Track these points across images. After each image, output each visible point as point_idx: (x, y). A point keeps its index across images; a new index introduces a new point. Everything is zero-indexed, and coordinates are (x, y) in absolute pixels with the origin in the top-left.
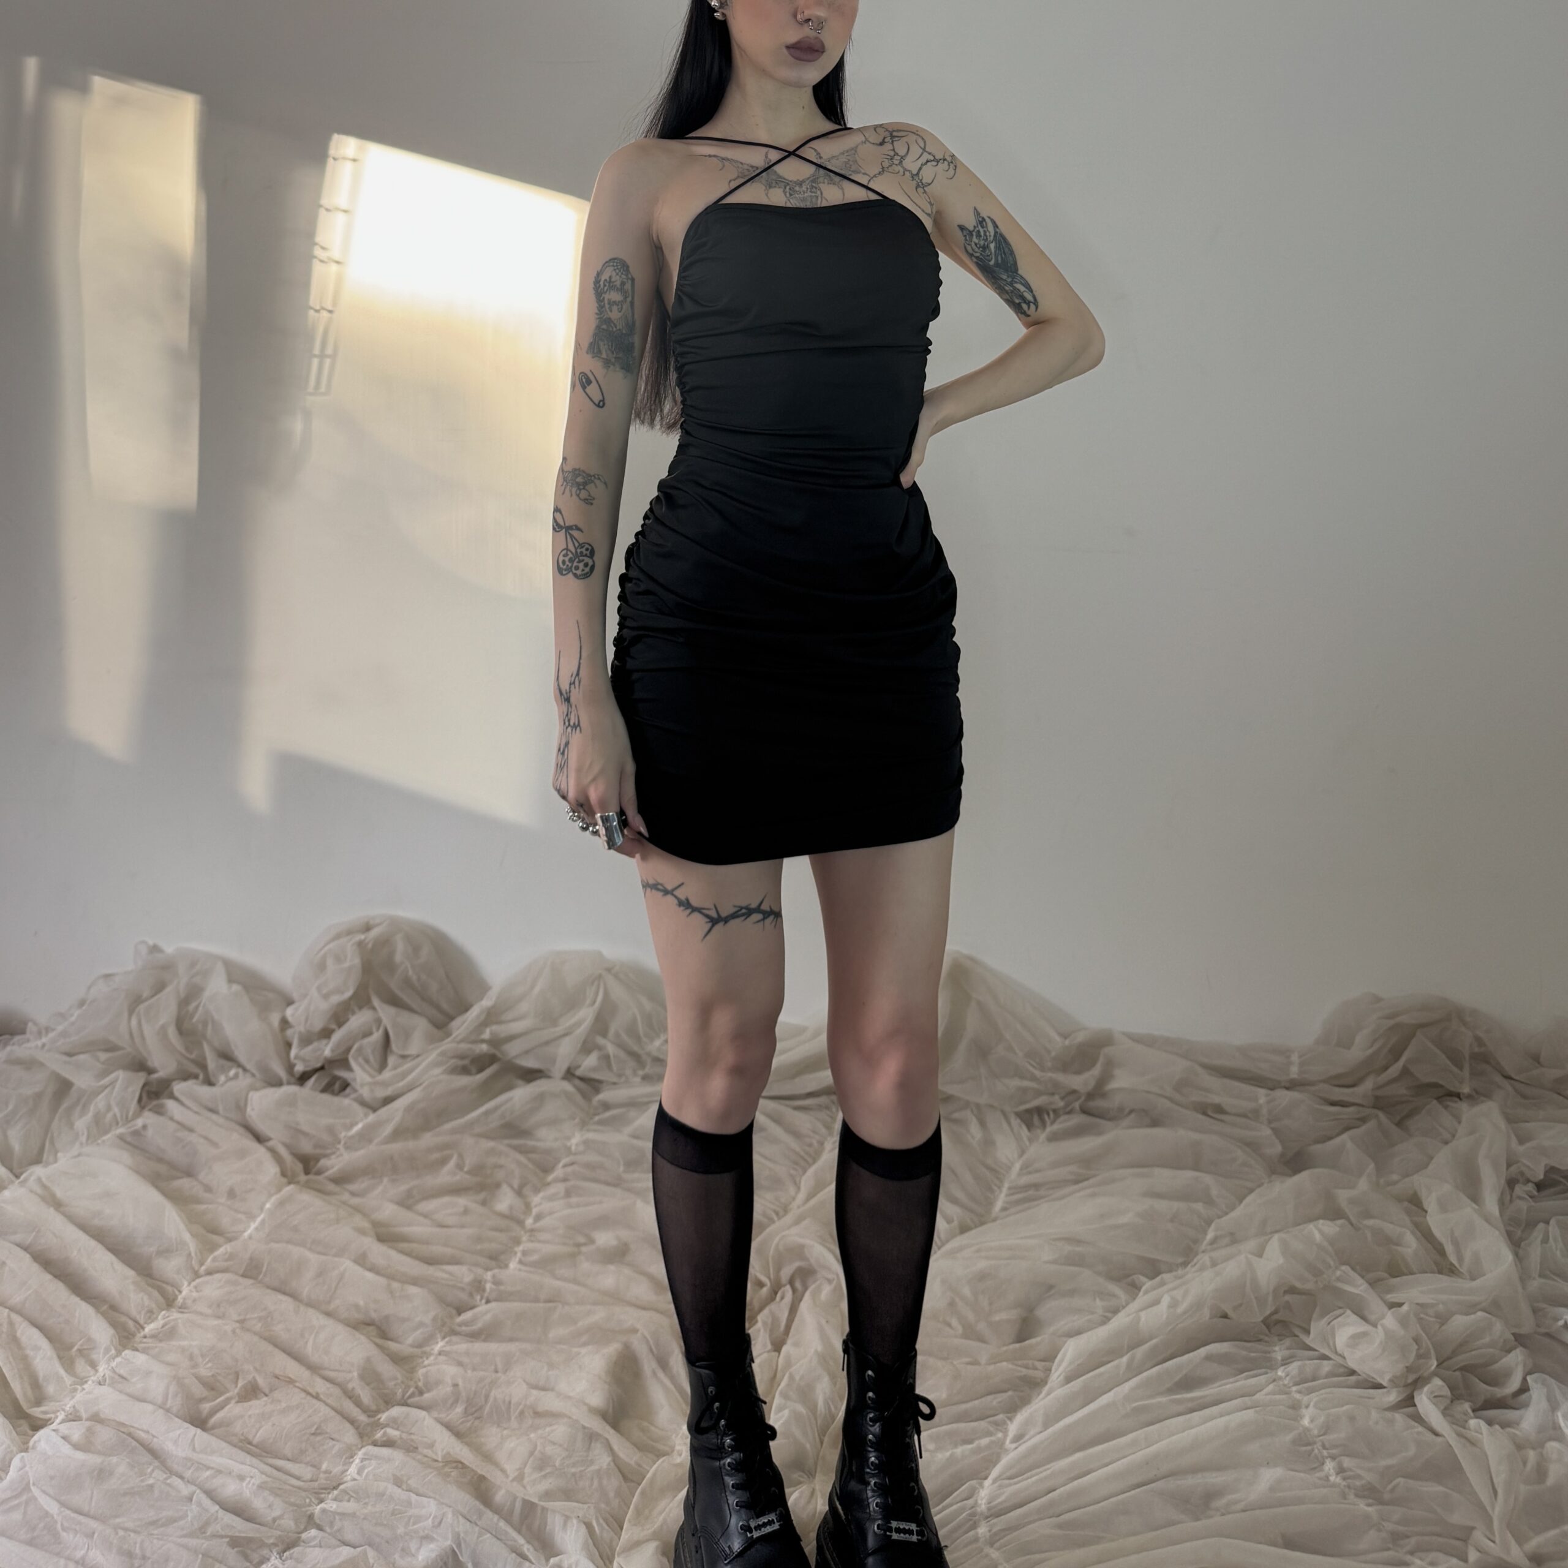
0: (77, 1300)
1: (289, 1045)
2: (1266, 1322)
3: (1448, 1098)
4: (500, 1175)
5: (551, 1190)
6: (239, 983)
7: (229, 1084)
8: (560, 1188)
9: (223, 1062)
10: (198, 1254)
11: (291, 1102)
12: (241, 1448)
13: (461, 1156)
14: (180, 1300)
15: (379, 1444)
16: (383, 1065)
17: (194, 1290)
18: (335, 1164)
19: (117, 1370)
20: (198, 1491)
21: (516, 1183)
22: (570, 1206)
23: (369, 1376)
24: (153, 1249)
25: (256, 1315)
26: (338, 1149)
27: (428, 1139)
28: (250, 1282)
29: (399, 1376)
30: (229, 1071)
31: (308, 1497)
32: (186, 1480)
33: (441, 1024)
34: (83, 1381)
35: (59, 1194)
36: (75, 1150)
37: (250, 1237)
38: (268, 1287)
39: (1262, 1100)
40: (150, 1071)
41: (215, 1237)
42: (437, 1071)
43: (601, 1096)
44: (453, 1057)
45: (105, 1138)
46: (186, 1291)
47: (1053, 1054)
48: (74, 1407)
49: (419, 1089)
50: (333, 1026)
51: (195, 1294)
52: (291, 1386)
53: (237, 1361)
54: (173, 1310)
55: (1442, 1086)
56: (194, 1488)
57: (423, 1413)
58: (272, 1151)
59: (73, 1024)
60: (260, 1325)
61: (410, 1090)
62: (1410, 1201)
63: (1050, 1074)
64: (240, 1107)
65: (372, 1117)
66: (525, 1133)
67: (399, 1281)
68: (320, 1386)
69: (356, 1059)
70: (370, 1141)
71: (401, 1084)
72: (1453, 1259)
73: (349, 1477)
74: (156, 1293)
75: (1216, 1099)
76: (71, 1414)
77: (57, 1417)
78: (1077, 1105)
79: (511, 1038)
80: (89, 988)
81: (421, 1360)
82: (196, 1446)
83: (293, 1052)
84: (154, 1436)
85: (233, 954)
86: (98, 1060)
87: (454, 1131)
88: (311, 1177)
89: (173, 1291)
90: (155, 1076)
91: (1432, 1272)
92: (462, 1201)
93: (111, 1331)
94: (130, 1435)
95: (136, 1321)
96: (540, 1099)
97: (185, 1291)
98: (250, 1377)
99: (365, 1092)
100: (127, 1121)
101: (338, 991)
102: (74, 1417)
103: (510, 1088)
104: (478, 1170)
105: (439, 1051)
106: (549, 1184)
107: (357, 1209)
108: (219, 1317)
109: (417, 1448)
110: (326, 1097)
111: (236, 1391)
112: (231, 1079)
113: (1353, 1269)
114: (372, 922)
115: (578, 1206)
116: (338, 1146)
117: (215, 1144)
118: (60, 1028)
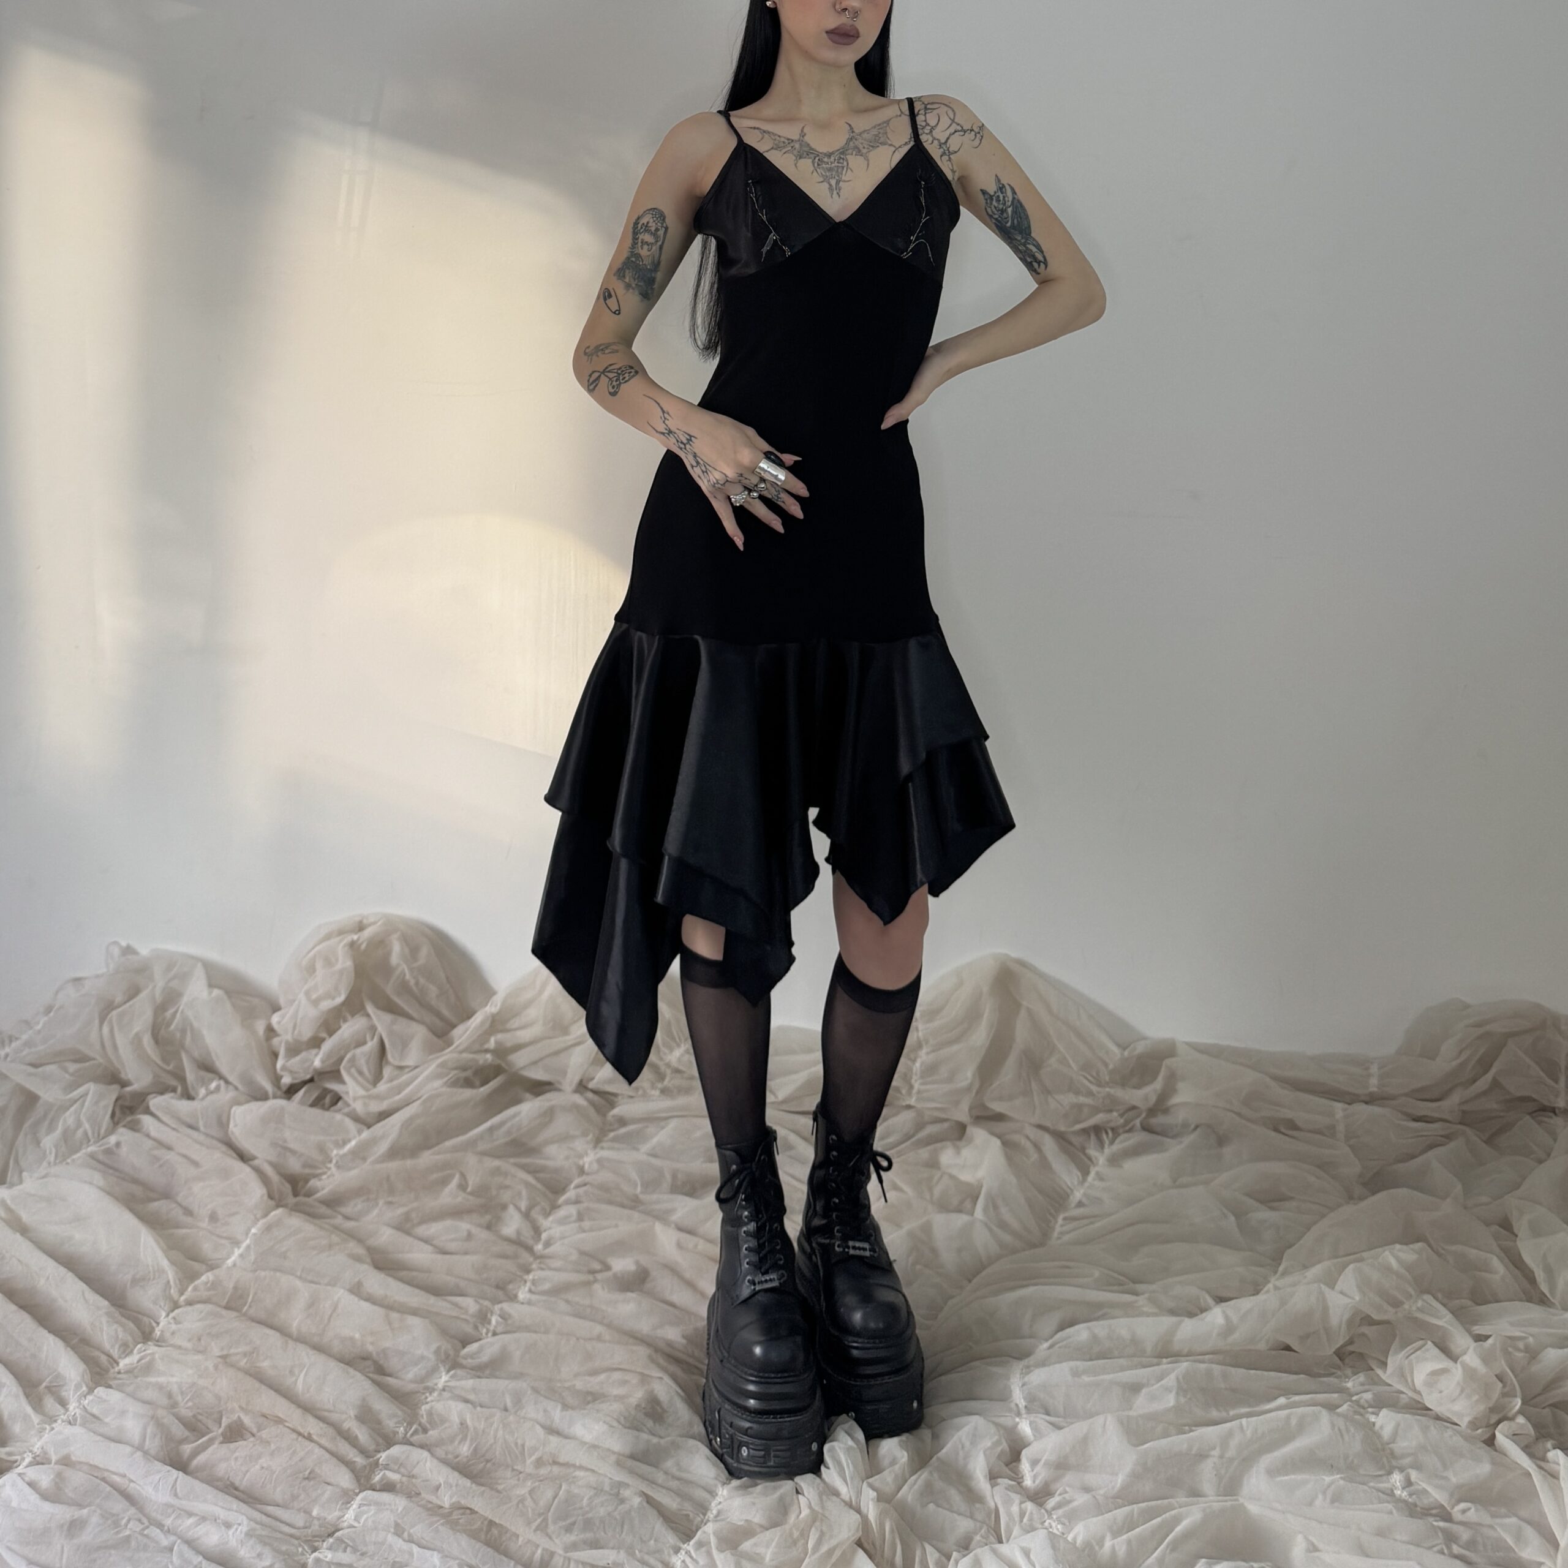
0: (45, 1332)
1: (275, 1055)
2: (1340, 1354)
3: (1542, 1113)
4: (506, 1196)
5: (561, 1213)
6: (219, 987)
7: (209, 1098)
8: (572, 1210)
9: (203, 1073)
10: (177, 1282)
11: (277, 1118)
12: (227, 1494)
13: (463, 1175)
14: (157, 1332)
15: (378, 1488)
16: (377, 1078)
17: (172, 1321)
18: (327, 1183)
19: (88, 1408)
20: (179, 1541)
21: (523, 1205)
22: (584, 1231)
23: (366, 1416)
24: (129, 1277)
25: (240, 1350)
26: (329, 1169)
27: (427, 1158)
28: (234, 1314)
29: (400, 1413)
30: (210, 1084)
31: (300, 1545)
32: (166, 1528)
33: (441, 1033)
34: (52, 1419)
35: (25, 1217)
36: (42, 1171)
37: (235, 1265)
38: (253, 1320)
39: (1339, 1115)
40: (124, 1084)
41: (197, 1266)
42: (437, 1083)
43: (616, 1111)
44: (456, 1068)
45: (75, 1157)
46: (164, 1324)
47: (1111, 1066)
48: (42, 1448)
49: (418, 1102)
50: (324, 1035)
51: (174, 1327)
52: (281, 1426)
53: (218, 1398)
54: (150, 1343)
55: (1534, 1100)
56: (172, 1538)
57: (425, 1454)
58: (258, 1170)
59: (39, 1032)
60: (245, 1360)
61: (408, 1105)
62: (1501, 1226)
63: (1107, 1089)
64: (223, 1122)
65: (366, 1134)
66: (533, 1151)
67: (399, 1311)
68: (313, 1427)
69: (349, 1073)
70: (364, 1159)
71: (397, 1098)
72: (1544, 1288)
73: (345, 1524)
74: (131, 1325)
75: (1287, 1114)
76: (38, 1456)
77: (23, 1459)
78: (1137, 1122)
79: (518, 1047)
80: (57, 993)
81: (423, 1397)
82: (178, 1490)
83: (280, 1064)
84: (131, 1481)
85: (213, 955)
86: (66, 1070)
87: (455, 1149)
88: (298, 1199)
89: (150, 1323)
90: (128, 1089)
91: (1521, 1300)
92: (464, 1226)
93: (82, 1366)
94: (104, 1480)
95: (109, 1356)
96: (549, 1115)
97: (163, 1322)
98: (235, 1417)
99: (358, 1107)
100: (100, 1138)
101: (329, 996)
102: (40, 1461)
103: (517, 1101)
104: (482, 1191)
105: (440, 1060)
106: (559, 1206)
107: (351, 1235)
108: (200, 1352)
109: (419, 1494)
110: (316, 1111)
111: (221, 1431)
112: (212, 1093)
113: (1437, 1299)
114: (365, 921)
115: (591, 1230)
116: (329, 1165)
117: (196, 1164)
118: (24, 1037)
